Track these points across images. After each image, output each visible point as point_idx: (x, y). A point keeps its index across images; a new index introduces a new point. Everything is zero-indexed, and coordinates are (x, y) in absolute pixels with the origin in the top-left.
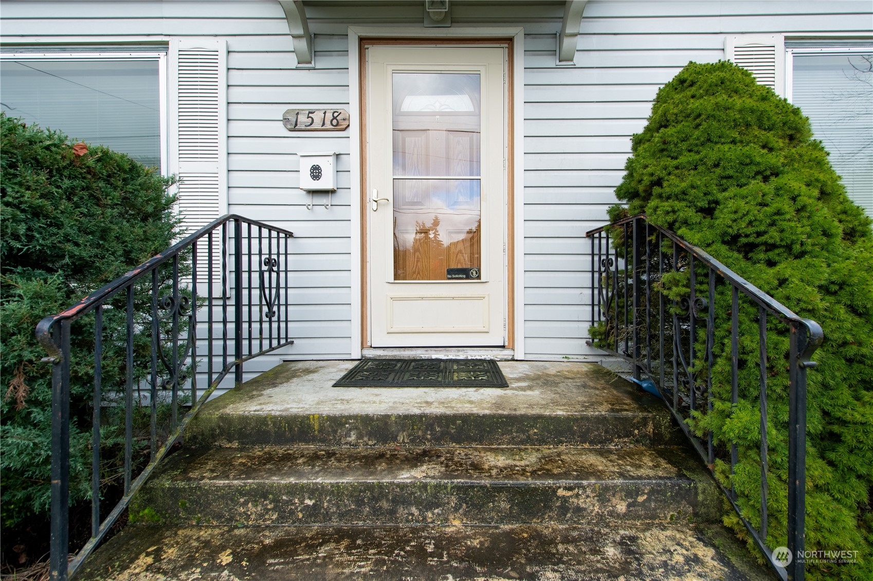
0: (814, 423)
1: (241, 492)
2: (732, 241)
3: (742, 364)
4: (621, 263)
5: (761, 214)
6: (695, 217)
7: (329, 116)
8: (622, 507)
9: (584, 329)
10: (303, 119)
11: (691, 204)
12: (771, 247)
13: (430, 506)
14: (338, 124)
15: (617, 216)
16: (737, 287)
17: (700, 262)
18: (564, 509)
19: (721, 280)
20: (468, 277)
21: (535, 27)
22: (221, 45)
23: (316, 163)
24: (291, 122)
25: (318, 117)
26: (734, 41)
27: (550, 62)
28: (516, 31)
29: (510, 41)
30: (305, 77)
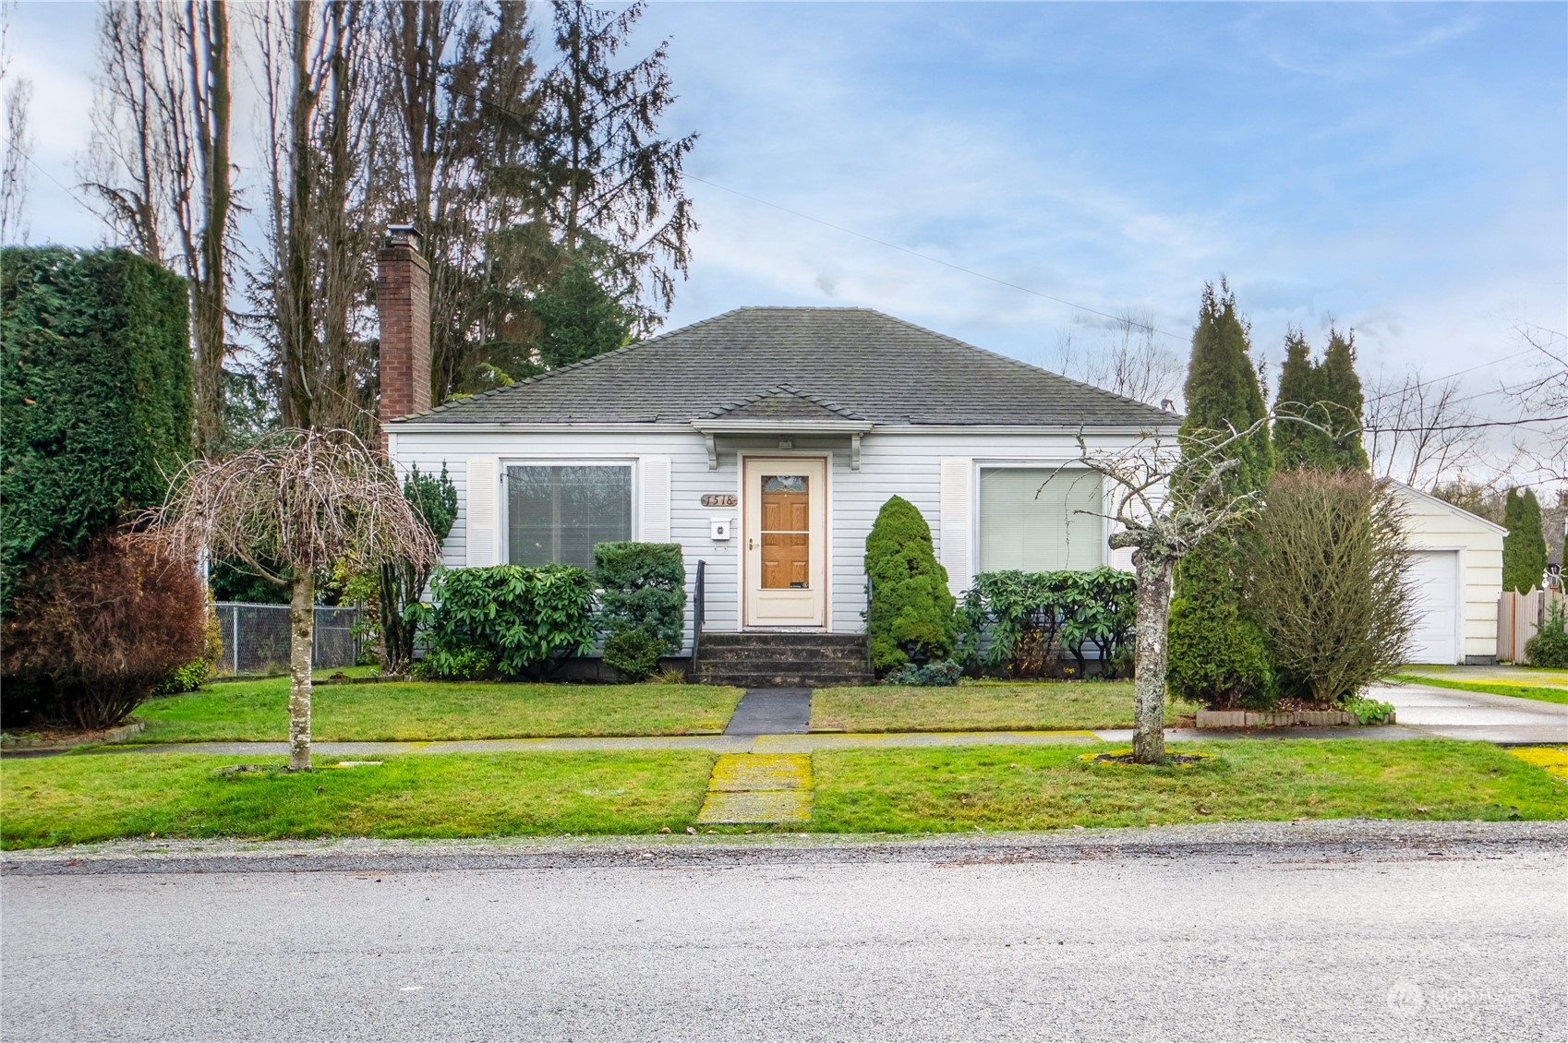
7: (726, 498)
8: (840, 655)
10: (712, 500)
13: (783, 655)
14: (731, 502)
20: (802, 587)
21: (838, 451)
22: (667, 459)
23: (720, 525)
24: (706, 501)
25: (720, 499)
26: (945, 461)
27: (847, 470)
28: (829, 453)
29: (825, 458)
30: (713, 476)
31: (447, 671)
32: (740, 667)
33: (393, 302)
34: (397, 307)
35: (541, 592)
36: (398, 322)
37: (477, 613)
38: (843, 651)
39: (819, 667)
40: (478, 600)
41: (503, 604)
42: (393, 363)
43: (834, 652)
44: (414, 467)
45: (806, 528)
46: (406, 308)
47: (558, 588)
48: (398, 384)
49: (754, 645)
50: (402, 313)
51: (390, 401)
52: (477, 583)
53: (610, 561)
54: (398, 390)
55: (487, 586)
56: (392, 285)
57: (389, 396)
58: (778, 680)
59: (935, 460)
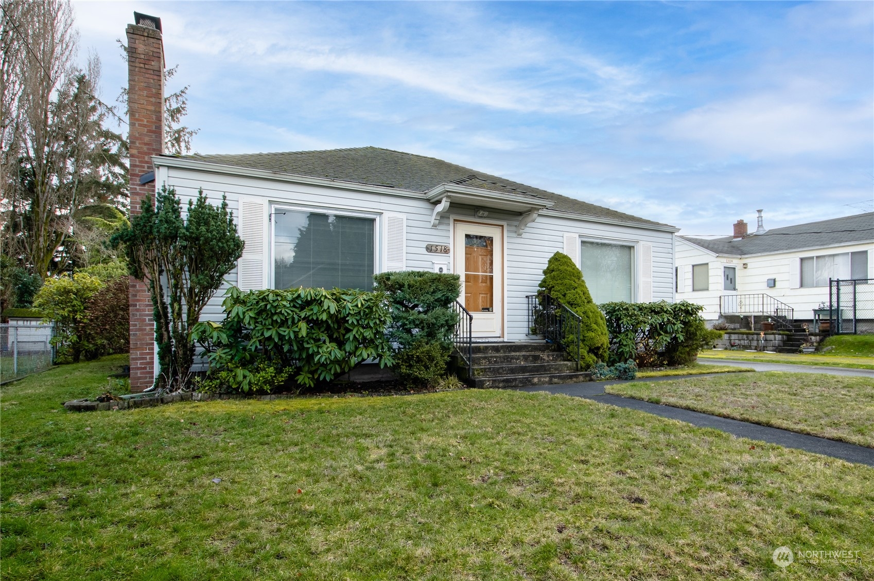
0: (581, 337)
1: (481, 357)
2: (569, 303)
3: (571, 327)
4: (541, 307)
5: (573, 297)
6: (562, 297)
7: (443, 248)
8: (551, 358)
9: (526, 330)
10: (433, 248)
11: (561, 293)
12: (575, 304)
13: (518, 359)
14: (446, 251)
15: (540, 293)
16: (570, 312)
17: (563, 307)
18: (541, 359)
19: (567, 311)
20: (489, 311)
21: (510, 222)
22: (404, 216)
23: (441, 266)
24: (429, 249)
25: (439, 248)
26: (566, 235)
27: (514, 235)
28: (504, 223)
29: (503, 226)
30: (434, 232)
31: (246, 388)
32: (501, 371)
33: (144, 70)
34: (147, 76)
35: (352, 312)
36: (148, 87)
37: (284, 331)
38: (553, 355)
39: (550, 368)
40: (287, 320)
41: (314, 323)
42: (142, 121)
43: (548, 357)
44: (201, 193)
45: (491, 272)
46: (156, 77)
47: (368, 307)
48: (147, 139)
49: (490, 354)
50: (152, 81)
51: (139, 152)
52: (285, 303)
53: (409, 286)
54: (146, 144)
55: (294, 306)
56: (142, 56)
57: (138, 148)
58: (536, 380)
59: (560, 234)
